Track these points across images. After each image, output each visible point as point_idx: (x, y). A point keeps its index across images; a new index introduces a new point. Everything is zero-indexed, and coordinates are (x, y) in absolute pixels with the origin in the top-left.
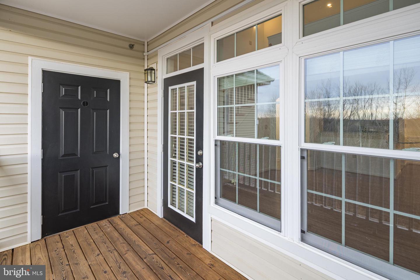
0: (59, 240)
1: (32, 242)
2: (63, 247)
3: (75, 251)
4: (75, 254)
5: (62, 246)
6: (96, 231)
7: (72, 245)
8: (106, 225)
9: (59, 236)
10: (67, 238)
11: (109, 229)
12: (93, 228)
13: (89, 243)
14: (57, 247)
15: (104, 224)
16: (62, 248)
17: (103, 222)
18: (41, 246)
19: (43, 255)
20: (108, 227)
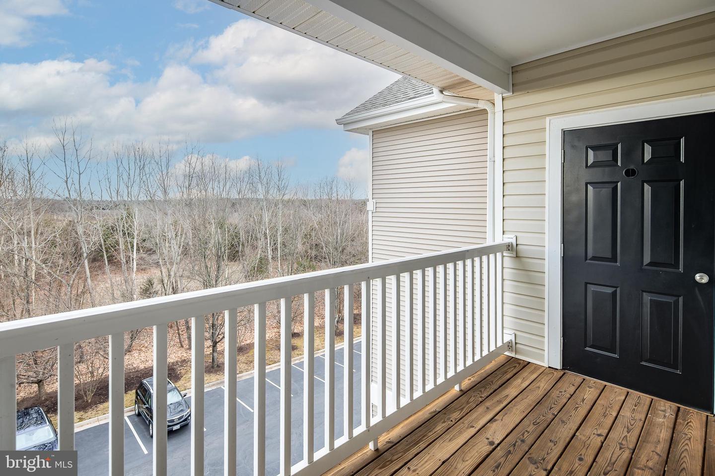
0: (577, 385)
1: (549, 367)
2: (573, 394)
3: (579, 408)
4: (575, 411)
5: (573, 392)
6: (636, 408)
7: (583, 400)
8: (664, 411)
9: (582, 380)
10: (588, 388)
11: (660, 420)
12: (638, 401)
13: (607, 414)
14: (567, 389)
15: (663, 408)
16: (570, 394)
17: (666, 404)
18: (554, 377)
19: (545, 386)
20: (665, 416)
